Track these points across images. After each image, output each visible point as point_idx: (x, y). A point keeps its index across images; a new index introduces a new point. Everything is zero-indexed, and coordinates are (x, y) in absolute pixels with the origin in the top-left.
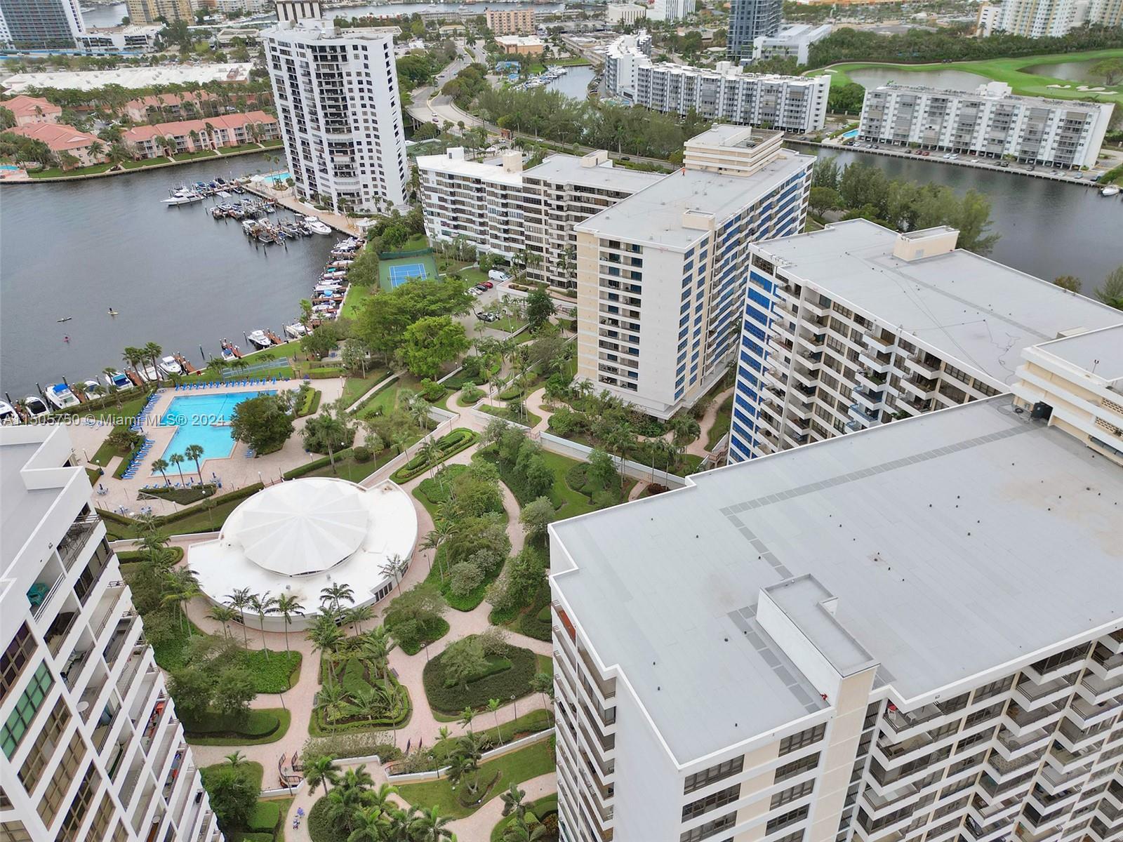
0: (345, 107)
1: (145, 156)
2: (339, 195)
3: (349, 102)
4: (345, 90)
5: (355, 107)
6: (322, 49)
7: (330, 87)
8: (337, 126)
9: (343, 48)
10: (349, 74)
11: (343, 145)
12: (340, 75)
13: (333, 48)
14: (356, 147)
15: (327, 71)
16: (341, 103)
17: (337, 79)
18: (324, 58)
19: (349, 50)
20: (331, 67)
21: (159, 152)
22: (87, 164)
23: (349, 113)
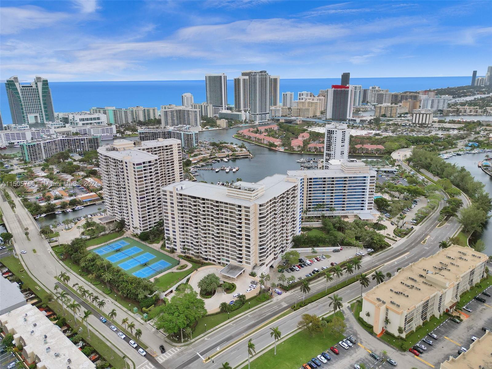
0: (331, 145)
1: (310, 151)
2: (325, 166)
3: (332, 144)
4: (332, 141)
5: (333, 145)
6: (329, 131)
7: (329, 140)
8: (329, 149)
9: (333, 131)
10: (333, 137)
11: (329, 154)
12: (332, 137)
13: (332, 131)
14: (331, 155)
15: (329, 136)
16: (330, 144)
17: (331, 138)
18: (329, 133)
19: (335, 131)
20: (330, 135)
21: (313, 150)
22: (297, 150)
23: (332, 146)
